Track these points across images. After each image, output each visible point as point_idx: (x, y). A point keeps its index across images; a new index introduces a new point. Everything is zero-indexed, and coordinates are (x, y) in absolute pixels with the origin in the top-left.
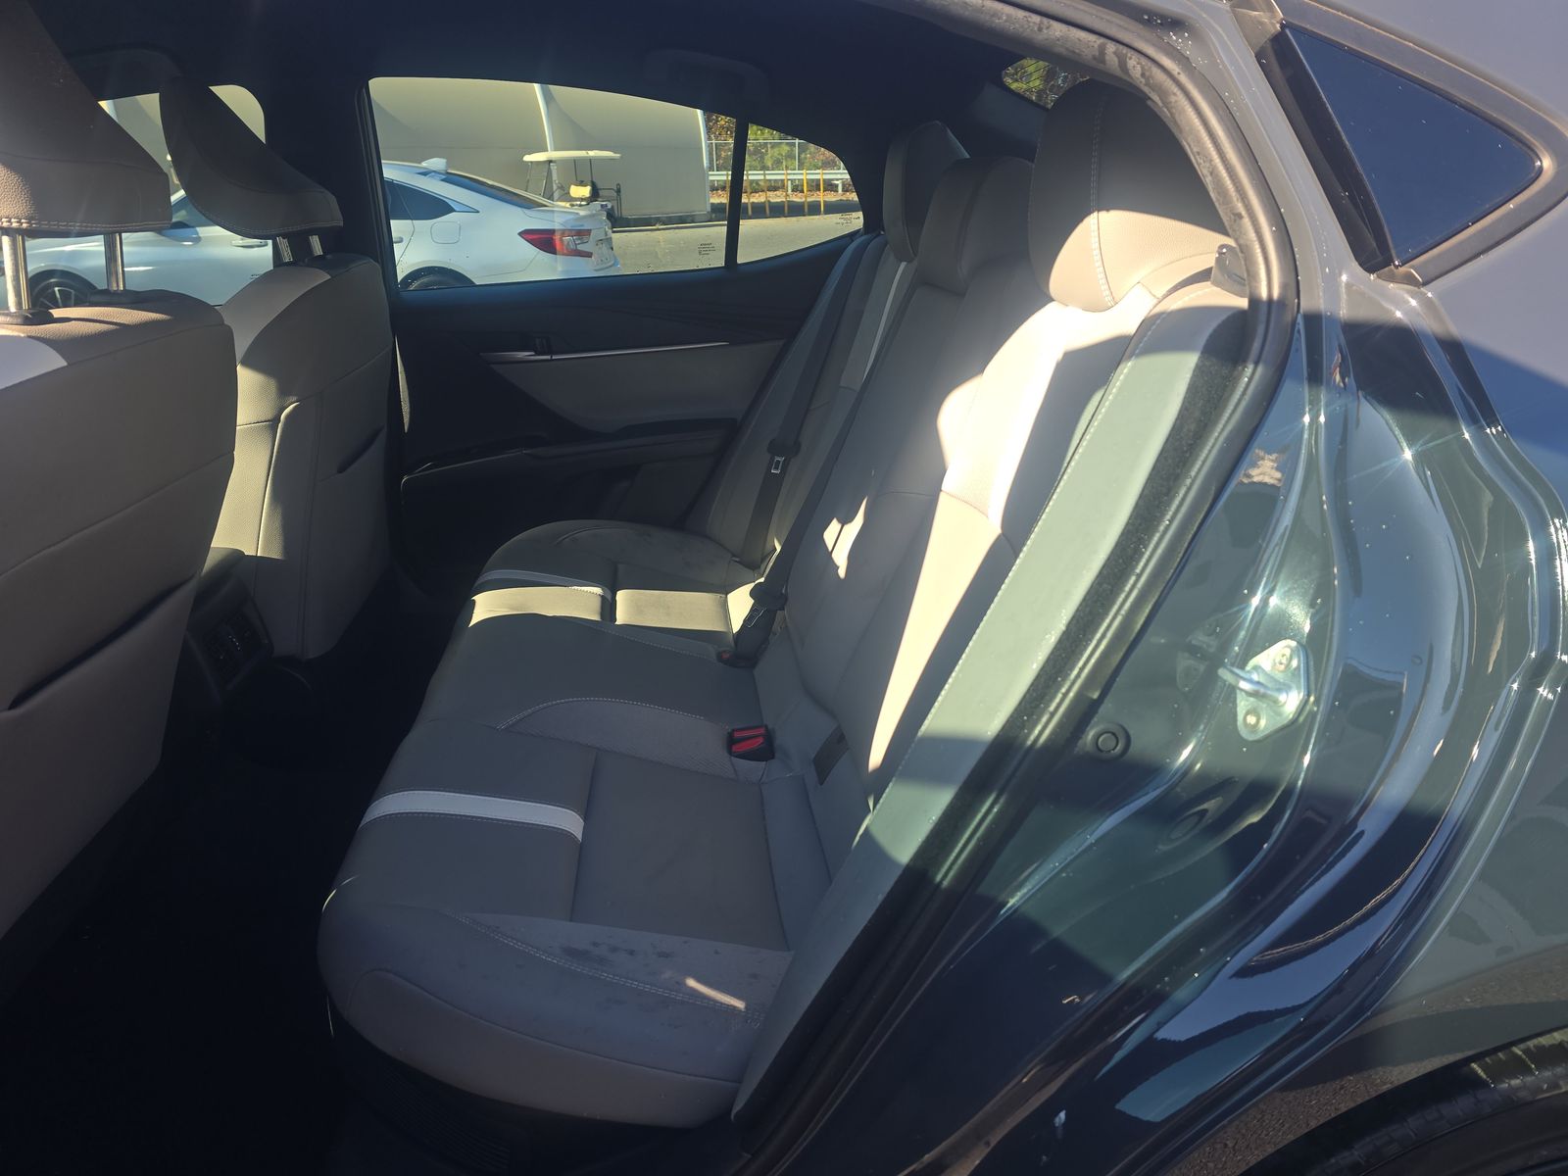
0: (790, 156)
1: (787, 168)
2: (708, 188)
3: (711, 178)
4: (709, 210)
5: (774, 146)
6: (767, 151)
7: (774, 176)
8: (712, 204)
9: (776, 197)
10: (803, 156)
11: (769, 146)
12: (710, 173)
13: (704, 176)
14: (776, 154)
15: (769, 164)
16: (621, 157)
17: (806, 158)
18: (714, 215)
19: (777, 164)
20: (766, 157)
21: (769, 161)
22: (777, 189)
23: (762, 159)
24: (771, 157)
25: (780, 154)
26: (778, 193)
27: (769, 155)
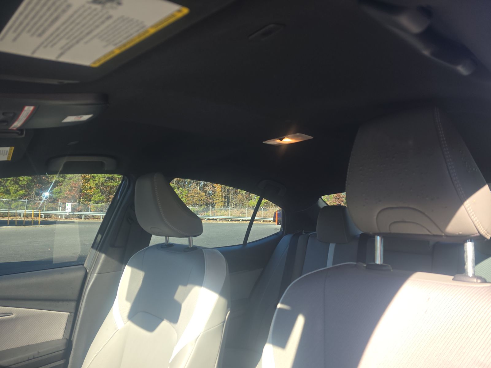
0: (22, 205)
1: (20, 209)
5: (15, 202)
7: (19, 211)
9: (18, 219)
11: (13, 201)
14: (16, 204)
15: (13, 208)
17: (29, 206)
19: (17, 207)
21: (13, 206)
22: (17, 216)
23: (10, 205)
24: (14, 205)
25: (18, 204)
26: (17, 217)
27: (13, 205)
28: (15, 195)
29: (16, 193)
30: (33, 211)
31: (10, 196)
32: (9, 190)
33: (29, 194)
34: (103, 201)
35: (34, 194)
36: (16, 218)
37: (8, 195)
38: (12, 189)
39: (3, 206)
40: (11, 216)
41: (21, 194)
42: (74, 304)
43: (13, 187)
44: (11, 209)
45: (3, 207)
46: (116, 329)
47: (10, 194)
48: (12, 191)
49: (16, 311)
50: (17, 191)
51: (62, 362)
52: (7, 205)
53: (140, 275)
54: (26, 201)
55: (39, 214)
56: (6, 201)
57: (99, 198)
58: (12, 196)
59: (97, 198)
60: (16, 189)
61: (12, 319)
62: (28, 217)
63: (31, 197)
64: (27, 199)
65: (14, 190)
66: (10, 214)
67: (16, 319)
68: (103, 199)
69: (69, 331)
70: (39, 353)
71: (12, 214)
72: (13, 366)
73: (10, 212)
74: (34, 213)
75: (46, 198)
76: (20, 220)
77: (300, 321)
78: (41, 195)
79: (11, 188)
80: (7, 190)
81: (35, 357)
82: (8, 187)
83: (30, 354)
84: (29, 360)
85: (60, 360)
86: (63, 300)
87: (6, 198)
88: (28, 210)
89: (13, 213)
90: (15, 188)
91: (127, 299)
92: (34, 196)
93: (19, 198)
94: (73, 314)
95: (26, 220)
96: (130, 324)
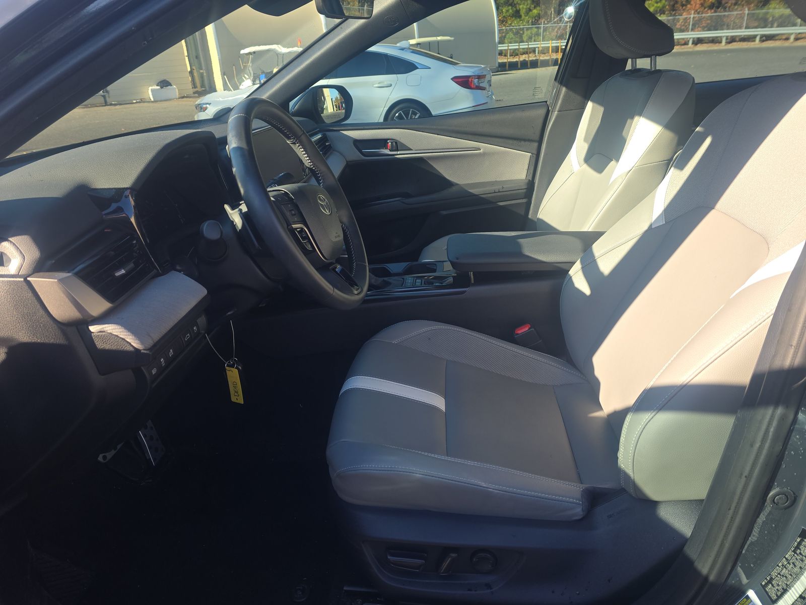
0: (537, 34)
1: (535, 41)
2: (497, 54)
3: (499, 48)
4: (497, 65)
5: (528, 29)
6: (524, 32)
7: (532, 45)
8: (499, 63)
9: (532, 57)
10: (545, 34)
11: (525, 29)
12: (499, 45)
13: (496, 47)
14: (529, 33)
15: (525, 40)
16: (454, 39)
17: (546, 35)
18: (499, 69)
19: (530, 39)
20: (523, 36)
21: (525, 38)
22: (530, 53)
23: (521, 37)
24: (527, 35)
25: (531, 33)
26: (530, 55)
27: (525, 34)
28: (527, 17)
29: (528, 14)
30: (550, 42)
31: (521, 20)
32: (520, 10)
33: (546, 13)
34: (664, 11)
35: (553, 12)
36: (529, 57)
37: (518, 20)
38: (523, 8)
39: (512, 38)
40: (524, 53)
41: (535, 15)
42: (536, 145)
43: (524, 4)
44: (522, 42)
45: (512, 40)
46: (571, 172)
47: (520, 17)
48: (522, 13)
49: (484, 147)
50: (530, 10)
51: (524, 201)
52: (517, 36)
53: (601, 110)
54: (542, 26)
55: (559, 46)
56: (516, 29)
57: (656, 5)
58: (523, 20)
59: (653, 6)
60: (528, 7)
61: (480, 154)
62: (545, 54)
63: (549, 18)
64: (543, 23)
65: (526, 9)
66: (521, 50)
67: (484, 154)
68: (664, 7)
69: (532, 172)
70: (503, 188)
71: (524, 51)
72: (482, 196)
73: (521, 47)
74: (552, 47)
75: (569, 18)
76: (534, 59)
77: (708, 141)
78: (562, 13)
79: (521, 6)
80: (517, 10)
81: (500, 191)
82: (517, 6)
83: (496, 188)
84: (495, 192)
85: (523, 199)
86: (525, 140)
87: (516, 25)
88: (544, 41)
89: (526, 50)
90: (527, 5)
91: (585, 140)
92: (553, 16)
93: (532, 22)
94: (535, 156)
95: (541, 58)
96: (585, 166)
